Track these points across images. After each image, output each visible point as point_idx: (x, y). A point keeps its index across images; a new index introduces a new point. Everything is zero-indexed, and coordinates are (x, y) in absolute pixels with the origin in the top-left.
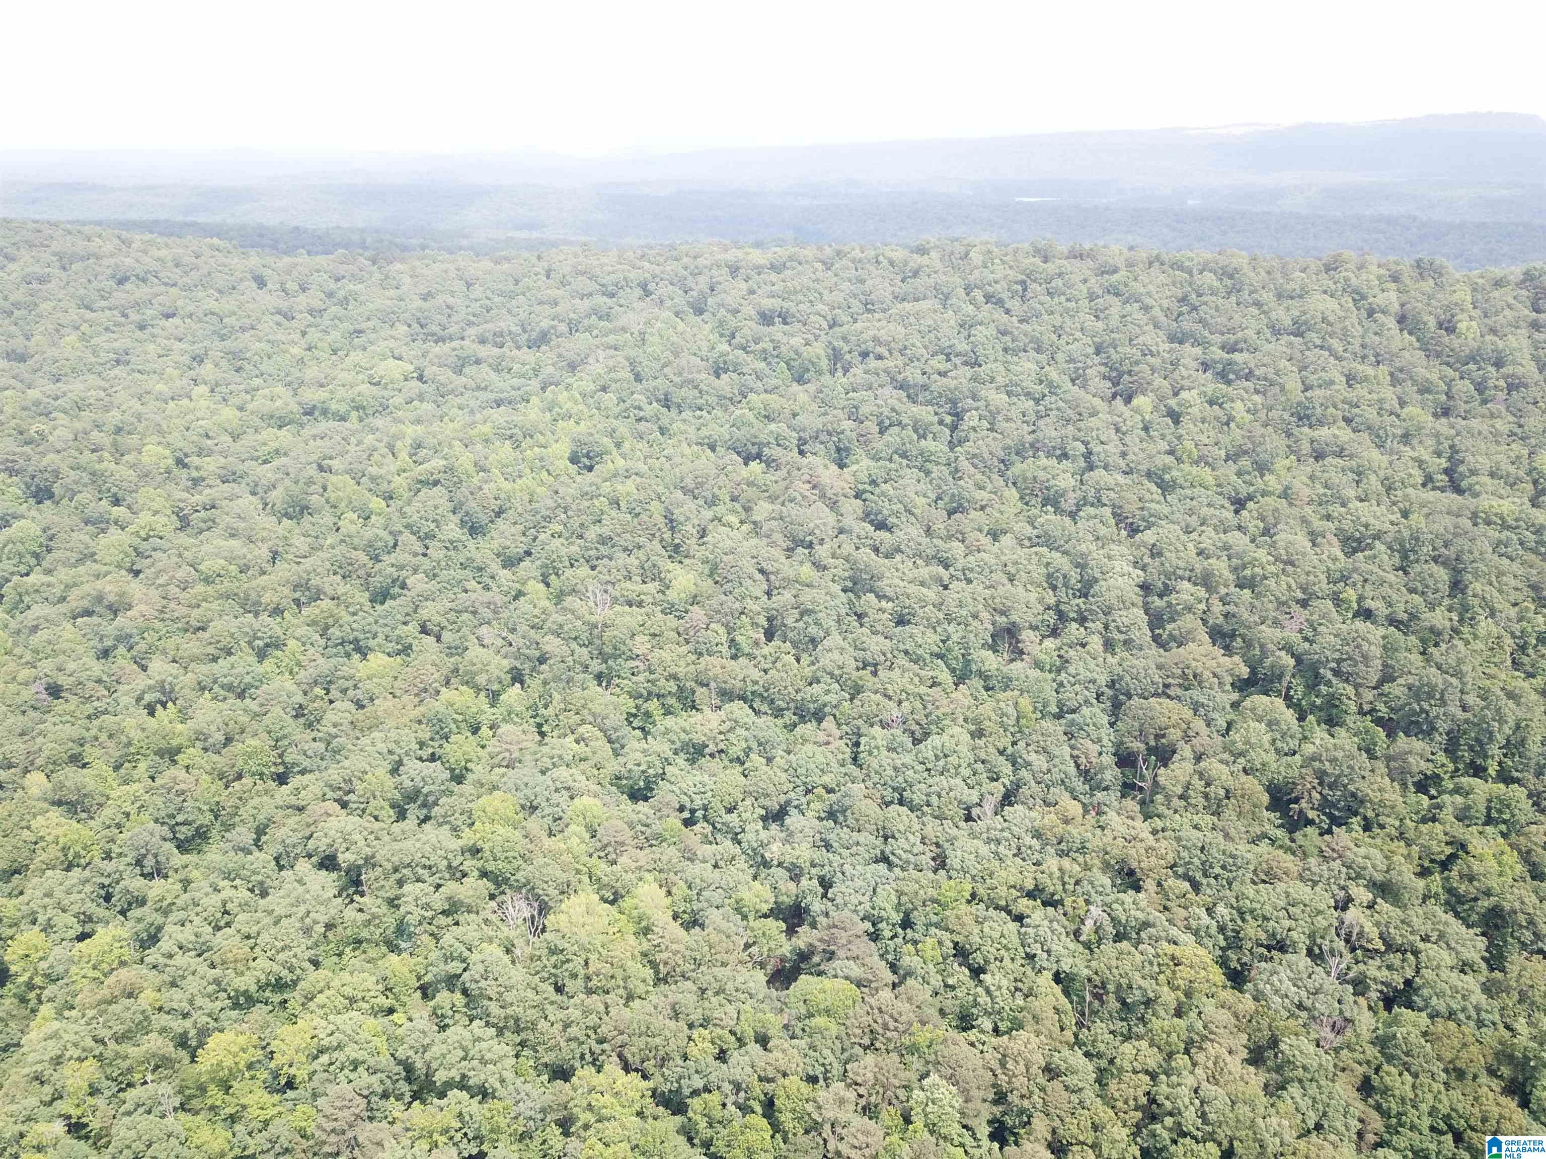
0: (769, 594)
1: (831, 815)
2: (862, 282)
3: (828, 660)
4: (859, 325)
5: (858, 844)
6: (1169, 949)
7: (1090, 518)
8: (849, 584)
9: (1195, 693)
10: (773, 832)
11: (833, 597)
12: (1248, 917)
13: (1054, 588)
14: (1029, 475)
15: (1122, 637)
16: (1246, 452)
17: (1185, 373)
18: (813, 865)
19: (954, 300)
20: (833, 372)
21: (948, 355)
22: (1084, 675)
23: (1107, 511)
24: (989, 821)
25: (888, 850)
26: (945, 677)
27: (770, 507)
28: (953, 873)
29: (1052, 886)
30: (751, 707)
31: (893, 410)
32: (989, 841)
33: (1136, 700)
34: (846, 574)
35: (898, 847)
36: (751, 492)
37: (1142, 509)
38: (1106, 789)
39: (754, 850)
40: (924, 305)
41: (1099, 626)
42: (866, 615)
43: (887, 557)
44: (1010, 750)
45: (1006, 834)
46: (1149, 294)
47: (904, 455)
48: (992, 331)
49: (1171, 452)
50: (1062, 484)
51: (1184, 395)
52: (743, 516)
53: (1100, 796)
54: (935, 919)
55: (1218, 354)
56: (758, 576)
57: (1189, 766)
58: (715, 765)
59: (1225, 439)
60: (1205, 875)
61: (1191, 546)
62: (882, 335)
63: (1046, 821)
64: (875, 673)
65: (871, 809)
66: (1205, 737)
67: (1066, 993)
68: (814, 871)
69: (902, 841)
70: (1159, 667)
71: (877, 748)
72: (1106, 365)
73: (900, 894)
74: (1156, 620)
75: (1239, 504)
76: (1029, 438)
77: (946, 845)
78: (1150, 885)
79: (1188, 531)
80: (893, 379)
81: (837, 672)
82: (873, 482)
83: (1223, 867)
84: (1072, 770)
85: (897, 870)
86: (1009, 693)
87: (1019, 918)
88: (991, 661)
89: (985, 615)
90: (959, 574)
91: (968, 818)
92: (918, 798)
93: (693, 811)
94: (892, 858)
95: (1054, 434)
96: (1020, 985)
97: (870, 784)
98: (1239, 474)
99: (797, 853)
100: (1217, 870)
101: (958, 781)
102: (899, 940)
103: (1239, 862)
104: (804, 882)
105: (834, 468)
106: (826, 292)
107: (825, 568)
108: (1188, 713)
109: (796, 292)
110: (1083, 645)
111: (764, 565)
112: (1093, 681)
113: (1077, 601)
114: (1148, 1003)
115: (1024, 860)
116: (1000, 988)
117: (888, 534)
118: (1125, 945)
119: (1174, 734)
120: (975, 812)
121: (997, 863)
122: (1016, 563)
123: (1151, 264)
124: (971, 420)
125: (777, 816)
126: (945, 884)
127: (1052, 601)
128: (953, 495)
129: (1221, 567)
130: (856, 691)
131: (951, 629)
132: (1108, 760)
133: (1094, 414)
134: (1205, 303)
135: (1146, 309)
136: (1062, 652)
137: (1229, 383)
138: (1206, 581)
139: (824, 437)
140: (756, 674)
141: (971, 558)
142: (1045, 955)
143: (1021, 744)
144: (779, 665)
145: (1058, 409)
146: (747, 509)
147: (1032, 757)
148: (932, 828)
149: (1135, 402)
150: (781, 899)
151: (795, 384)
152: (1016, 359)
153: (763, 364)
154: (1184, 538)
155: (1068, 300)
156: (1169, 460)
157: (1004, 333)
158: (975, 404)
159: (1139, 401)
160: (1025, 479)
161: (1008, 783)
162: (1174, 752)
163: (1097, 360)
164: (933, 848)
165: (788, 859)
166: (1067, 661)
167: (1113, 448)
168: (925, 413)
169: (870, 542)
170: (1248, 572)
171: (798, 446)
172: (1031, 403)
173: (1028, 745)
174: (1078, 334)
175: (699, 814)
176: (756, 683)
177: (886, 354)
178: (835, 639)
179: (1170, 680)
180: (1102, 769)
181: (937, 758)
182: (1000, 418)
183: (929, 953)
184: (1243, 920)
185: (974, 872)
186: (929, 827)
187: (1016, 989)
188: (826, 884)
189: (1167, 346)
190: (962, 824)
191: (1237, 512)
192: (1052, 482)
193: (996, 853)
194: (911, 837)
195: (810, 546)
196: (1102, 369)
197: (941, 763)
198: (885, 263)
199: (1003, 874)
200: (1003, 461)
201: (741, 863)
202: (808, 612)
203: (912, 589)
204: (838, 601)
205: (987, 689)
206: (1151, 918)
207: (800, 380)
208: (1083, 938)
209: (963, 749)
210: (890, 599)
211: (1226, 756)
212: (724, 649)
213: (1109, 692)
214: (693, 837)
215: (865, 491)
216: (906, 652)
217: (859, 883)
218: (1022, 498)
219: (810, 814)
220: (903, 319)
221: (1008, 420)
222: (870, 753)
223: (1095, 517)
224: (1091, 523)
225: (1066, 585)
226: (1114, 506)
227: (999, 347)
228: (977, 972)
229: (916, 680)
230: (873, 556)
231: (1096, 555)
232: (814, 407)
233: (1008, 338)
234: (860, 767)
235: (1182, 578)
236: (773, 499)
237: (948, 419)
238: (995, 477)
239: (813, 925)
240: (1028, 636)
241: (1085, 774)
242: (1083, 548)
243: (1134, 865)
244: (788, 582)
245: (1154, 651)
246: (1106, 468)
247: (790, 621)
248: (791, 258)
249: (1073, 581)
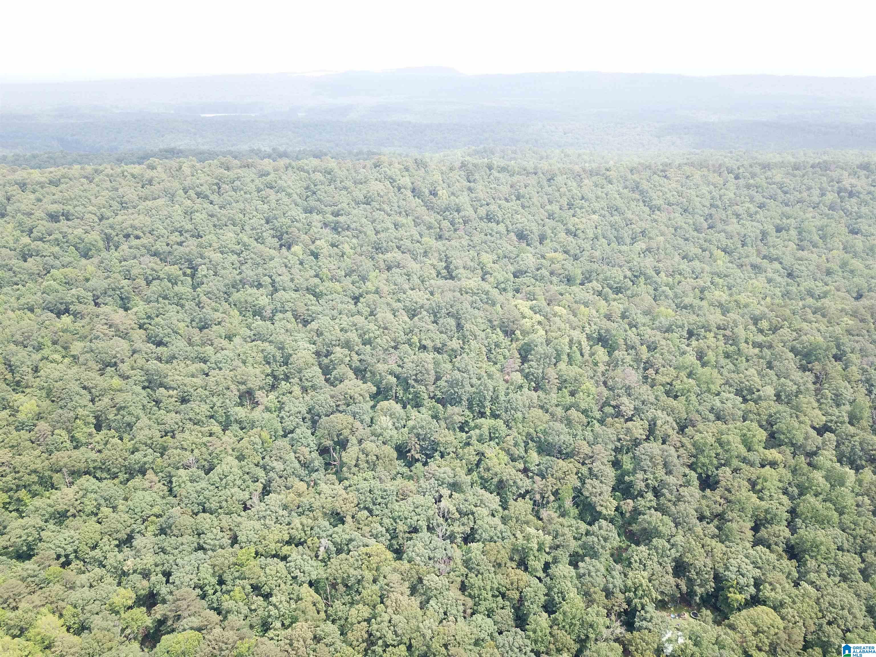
0: (92, 401)
1: (163, 531)
2: (117, 190)
3: (142, 435)
4: (119, 218)
5: (182, 544)
6: (364, 550)
7: (280, 320)
8: (146, 384)
9: (352, 408)
10: (126, 553)
11: (138, 395)
12: (398, 521)
13: (269, 363)
14: (242, 300)
15: (310, 384)
16: (354, 271)
17: (316, 230)
18: (156, 565)
19: (178, 198)
20: (108, 249)
21: (180, 232)
22: (294, 410)
23: (289, 315)
24: (258, 507)
25: (201, 542)
26: (217, 428)
27: (82, 344)
28: (243, 545)
29: (299, 535)
30: (95, 477)
31: (153, 269)
32: (259, 519)
33: (324, 419)
34: (143, 378)
35: (208, 539)
36: (67, 336)
37: (308, 310)
38: (317, 470)
39: (115, 568)
40: (160, 202)
41: (296, 380)
42: (161, 402)
43: (167, 362)
44: (261, 462)
45: (268, 512)
46: (289, 187)
47: (165, 298)
48: (204, 216)
49: (317, 276)
50: (262, 303)
51: (318, 242)
52: (64, 353)
53: (314, 475)
54: (237, 574)
55: (331, 218)
56: (84, 392)
57: (356, 448)
58: (77, 522)
59: (343, 265)
60: (374, 504)
61: (336, 327)
62: (137, 223)
63: (288, 498)
64: (173, 437)
65: (187, 520)
66: (362, 431)
67: (317, 591)
68: (158, 569)
69: (209, 535)
70: (332, 397)
71: (184, 482)
72: (273, 229)
73: (214, 566)
74: (326, 371)
75: (356, 299)
76: (238, 278)
77: (236, 529)
78: (349, 519)
79: (333, 319)
80: (149, 250)
81: (149, 442)
82: (149, 317)
83: (382, 498)
84: (297, 465)
85: (210, 553)
86: (255, 430)
87: (284, 558)
88: (241, 412)
89: (233, 387)
90: (213, 365)
91: (245, 508)
92: (214, 506)
93: (67, 556)
94: (205, 545)
95: (252, 273)
96: (292, 596)
97: (183, 505)
98: (353, 283)
99: (145, 561)
100: (379, 500)
101: (236, 489)
102: (219, 594)
103: (389, 493)
104: (153, 578)
105: (121, 311)
106: (93, 198)
107: (128, 377)
108: (351, 419)
109: (71, 199)
110: (290, 393)
111: (86, 383)
112: (300, 412)
113: (283, 368)
114: (359, 582)
115: (281, 524)
116: (281, 602)
117: (165, 349)
118: (343, 556)
119: (346, 432)
120: (248, 503)
121: (266, 531)
122: (245, 353)
123: (287, 168)
124: (202, 270)
125: (127, 542)
126: (240, 552)
127: (269, 371)
128: (201, 318)
129: (353, 336)
130: (163, 451)
131: (215, 399)
132: (315, 455)
133: (272, 259)
134: (319, 190)
135: (289, 195)
136: (280, 399)
137: (339, 233)
138: (347, 345)
139: (110, 292)
140: (94, 455)
141: (218, 355)
142: (302, 574)
143: (267, 458)
144: (109, 446)
145: (252, 258)
146: (65, 348)
147: (275, 464)
148: (226, 522)
149: (293, 249)
150: (139, 593)
151: (83, 259)
152: (221, 231)
153: (57, 248)
154: (332, 323)
155: (245, 193)
156: (317, 280)
157: (212, 216)
158: (203, 261)
159: (295, 248)
160: (240, 303)
161: (264, 481)
162: (348, 441)
163: (268, 227)
164: (229, 532)
165: (140, 567)
166: (283, 403)
167: (286, 278)
168: (174, 270)
169: (154, 355)
170: (367, 337)
171: (94, 300)
172: (235, 256)
173: (271, 457)
174: (255, 213)
175: (72, 556)
176: (95, 461)
177: (141, 235)
178: (144, 421)
179: (339, 403)
180: (312, 461)
181: (221, 479)
182: (219, 268)
183: (237, 598)
184: (396, 522)
185: (254, 540)
186: (224, 521)
187: (290, 599)
188: (167, 574)
189: (304, 215)
190: (243, 513)
191: (356, 304)
192: (256, 302)
193: (265, 525)
194: (214, 531)
195: (115, 364)
196: (272, 232)
197: (224, 481)
198: (129, 176)
199: (271, 536)
200: (226, 293)
201: (109, 579)
202: (121, 408)
203: (187, 380)
204: (141, 397)
205: (242, 429)
206: (353, 536)
207: (86, 255)
208: (320, 558)
209: (235, 470)
210: (174, 389)
211: (373, 438)
212: (68, 444)
213: (309, 416)
214: (70, 573)
215: (145, 324)
216: (190, 419)
217: (188, 568)
218: (241, 313)
219: (149, 534)
220: (148, 212)
221: (224, 268)
222: (180, 486)
223: (284, 319)
224: (282, 323)
225: (275, 361)
226: (293, 311)
227: (211, 225)
228: (267, 596)
229: (200, 435)
230: (159, 364)
231: (288, 340)
232: (100, 273)
233: (215, 219)
234: (175, 496)
235: (335, 345)
236: (83, 338)
237: (189, 271)
238: (223, 303)
239: (164, 601)
240: (259, 395)
241: (305, 465)
242: (281, 338)
243: (339, 510)
244: (104, 392)
245: (328, 388)
246: (284, 290)
247: (111, 416)
248: (63, 177)
249: (278, 358)
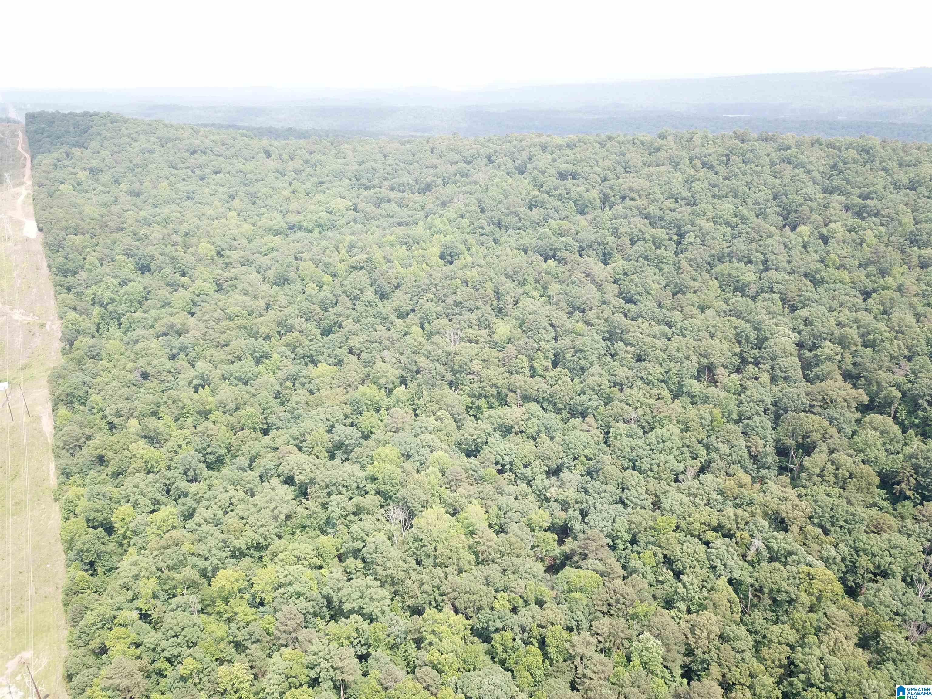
0: (555, 339)
1: (589, 473)
2: (624, 154)
3: (591, 380)
4: (620, 180)
5: (605, 491)
6: (806, 569)
7: (765, 300)
8: (608, 336)
9: (831, 412)
10: (552, 481)
11: (597, 342)
12: (861, 554)
13: (740, 342)
14: (726, 272)
15: (783, 375)
16: (872, 263)
17: (833, 212)
18: (576, 502)
19: (681, 166)
20: (602, 209)
21: (676, 199)
22: (756, 396)
23: (776, 296)
24: (689, 482)
25: (624, 496)
26: (666, 394)
27: (559, 287)
28: (664, 512)
29: (729, 524)
30: (542, 407)
31: (640, 231)
32: (689, 495)
33: (790, 414)
34: (606, 329)
35: (631, 495)
36: (547, 278)
37: (800, 296)
38: (768, 468)
39: (540, 491)
40: (662, 168)
41: (768, 367)
42: (617, 354)
43: (632, 320)
44: (705, 441)
45: (701, 491)
46: (811, 163)
47: (646, 258)
48: (705, 184)
49: (822, 261)
50: (748, 279)
51: (832, 225)
52: (542, 292)
53: (763, 472)
54: (652, 539)
55: (856, 200)
56: (550, 328)
57: (825, 456)
58: (518, 439)
59: (858, 254)
60: (833, 525)
61: (832, 319)
62: (635, 186)
63: (727, 484)
64: (621, 390)
65: (615, 471)
66: (836, 439)
67: (736, 591)
68: (577, 506)
69: (633, 491)
70: (807, 394)
71: (620, 435)
72: (780, 206)
73: (631, 522)
74: (806, 366)
75: (866, 295)
76: (727, 250)
77: (661, 496)
78: (795, 529)
79: (831, 310)
80: (640, 213)
81: (596, 388)
82: (626, 274)
83: (846, 521)
84: (746, 455)
85: (629, 509)
86: (706, 406)
87: (707, 543)
88: (696, 387)
89: (693, 357)
90: (678, 332)
91: (677, 480)
92: (645, 466)
93: (503, 466)
94: (626, 501)
95: (743, 248)
96: (706, 584)
97: (614, 456)
98: (867, 276)
99: (567, 494)
100: (841, 523)
101: (671, 457)
102: (628, 551)
103: (857, 519)
104: (570, 511)
105: (601, 265)
106: (600, 161)
107: (592, 325)
108: (825, 423)
109: (582, 160)
110: (756, 379)
111: (554, 321)
112: (762, 401)
113: (754, 351)
114: (791, 601)
115: (711, 508)
116: (692, 584)
117: (634, 306)
118: (777, 565)
119: (816, 436)
120: (681, 477)
121: (694, 509)
122: (715, 326)
123: (812, 145)
124: (690, 238)
125: (555, 472)
126: (659, 519)
127: (738, 350)
128: (676, 283)
129: (852, 333)
130: (608, 400)
131: (672, 365)
132: (770, 449)
133: (770, 236)
134: (849, 169)
135: (809, 172)
136: (743, 382)
137: (863, 219)
138: (843, 342)
139: (595, 246)
140: (545, 387)
141: (685, 322)
142: (723, 567)
143: (713, 437)
144: (560, 382)
145: (747, 233)
146: (545, 288)
147: (720, 445)
148: (653, 485)
149: (799, 229)
150: (555, 521)
151: (579, 215)
152: (720, 202)
153: (559, 203)
154: (828, 314)
155: (756, 166)
156: (820, 266)
157: (714, 186)
158: (693, 229)
159: (801, 229)
160: (723, 275)
161: (703, 461)
162: (815, 447)
163: (774, 203)
164: (653, 497)
165: (561, 497)
166: (745, 388)
167: (782, 258)
168: (661, 233)
169: (621, 310)
170: (871, 337)
171: (579, 251)
172: (729, 229)
173: (717, 438)
174: (762, 187)
175: (507, 467)
176: (545, 392)
177: (637, 197)
178: (596, 369)
179: (814, 402)
180: (766, 455)
181: (658, 443)
182: (708, 237)
183: (647, 560)
184: (858, 556)
185: (679, 513)
186: (651, 484)
187: (703, 586)
188: (584, 514)
189: (822, 195)
190: (673, 484)
191: (865, 300)
192: (741, 277)
193: (694, 503)
194: (639, 489)
195: (583, 311)
196: (777, 209)
197: (661, 445)
198: (639, 143)
199: (698, 515)
200: (709, 264)
201: (532, 498)
202: (581, 351)
203: (648, 340)
204: (598, 345)
205: (693, 403)
206: (794, 549)
207: (582, 213)
208: (748, 558)
209: (675, 438)
210: (633, 346)
211: (850, 451)
212: (526, 371)
213: (773, 409)
214: (503, 480)
215: (620, 279)
216: (642, 378)
217: (605, 515)
218: (720, 287)
219: (576, 472)
220: (649, 177)
221: (714, 238)
222: (616, 438)
223: (769, 299)
224: (765, 303)
225: (747, 341)
226: (781, 293)
227: (710, 194)
228: (677, 574)
229: (648, 395)
230: (624, 319)
231: (768, 322)
232: (590, 228)
233: (716, 189)
234: (609, 446)
235: (825, 339)
236: (561, 282)
237: (675, 238)
238: (704, 273)
239: (575, 538)
240: (721, 372)
241: (754, 458)
242: (759, 318)
243: (784, 515)
244: (568, 332)
245: (804, 383)
246: (776, 270)
247: (568, 356)
248: (579, 141)
249: (752, 339)
